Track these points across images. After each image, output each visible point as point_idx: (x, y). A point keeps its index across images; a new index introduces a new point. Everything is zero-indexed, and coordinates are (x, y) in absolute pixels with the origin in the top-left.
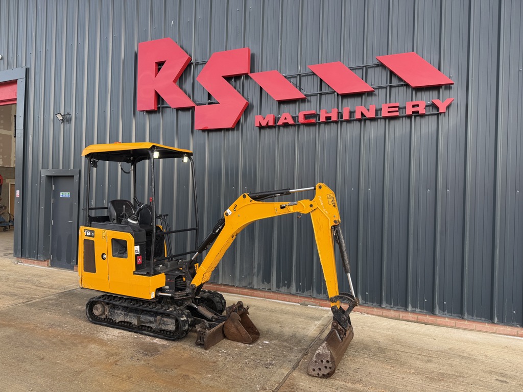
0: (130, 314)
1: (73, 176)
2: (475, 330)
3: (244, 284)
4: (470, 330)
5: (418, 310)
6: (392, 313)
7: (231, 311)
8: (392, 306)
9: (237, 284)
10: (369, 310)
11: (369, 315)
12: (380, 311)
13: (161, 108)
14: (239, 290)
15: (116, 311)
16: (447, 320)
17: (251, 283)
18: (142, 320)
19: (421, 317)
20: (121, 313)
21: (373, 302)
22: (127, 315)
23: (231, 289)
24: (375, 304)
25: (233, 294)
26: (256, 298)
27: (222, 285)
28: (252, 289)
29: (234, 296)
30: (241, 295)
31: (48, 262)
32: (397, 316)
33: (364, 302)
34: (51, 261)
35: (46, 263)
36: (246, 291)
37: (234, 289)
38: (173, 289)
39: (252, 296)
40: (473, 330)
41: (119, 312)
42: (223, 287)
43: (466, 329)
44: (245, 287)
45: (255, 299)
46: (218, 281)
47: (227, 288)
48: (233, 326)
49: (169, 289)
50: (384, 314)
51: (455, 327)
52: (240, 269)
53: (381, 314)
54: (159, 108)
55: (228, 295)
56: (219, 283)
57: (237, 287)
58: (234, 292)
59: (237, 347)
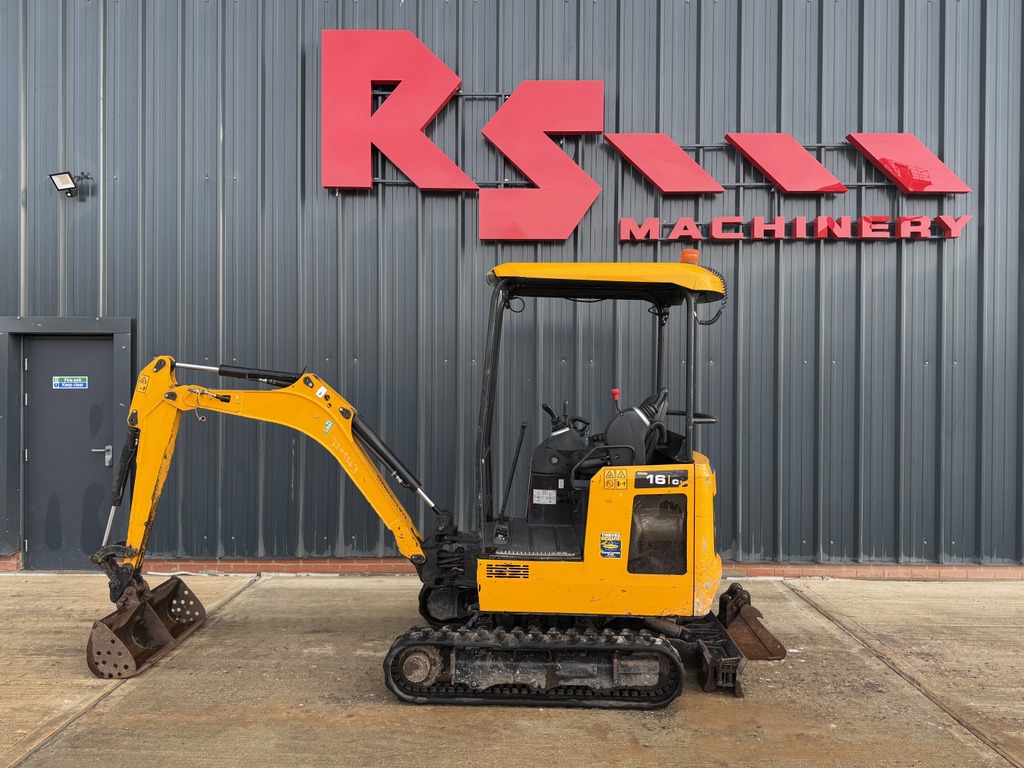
0: (522, 664)
1: (112, 335)
2: (994, 580)
4: (987, 580)
5: (914, 560)
6: (873, 571)
8: (873, 558)
10: (834, 570)
11: (837, 580)
12: (853, 570)
13: (380, 185)
15: (478, 663)
16: (955, 569)
18: (563, 673)
19: (917, 571)
20: (496, 667)
21: (842, 556)
22: (515, 669)
24: (846, 558)
31: (18, 558)
32: (879, 574)
33: (827, 558)
34: (26, 555)
35: (14, 562)
40: (992, 580)
41: (489, 663)
43: (981, 580)
50: (859, 575)
51: (966, 580)
53: (854, 575)
54: (375, 184)
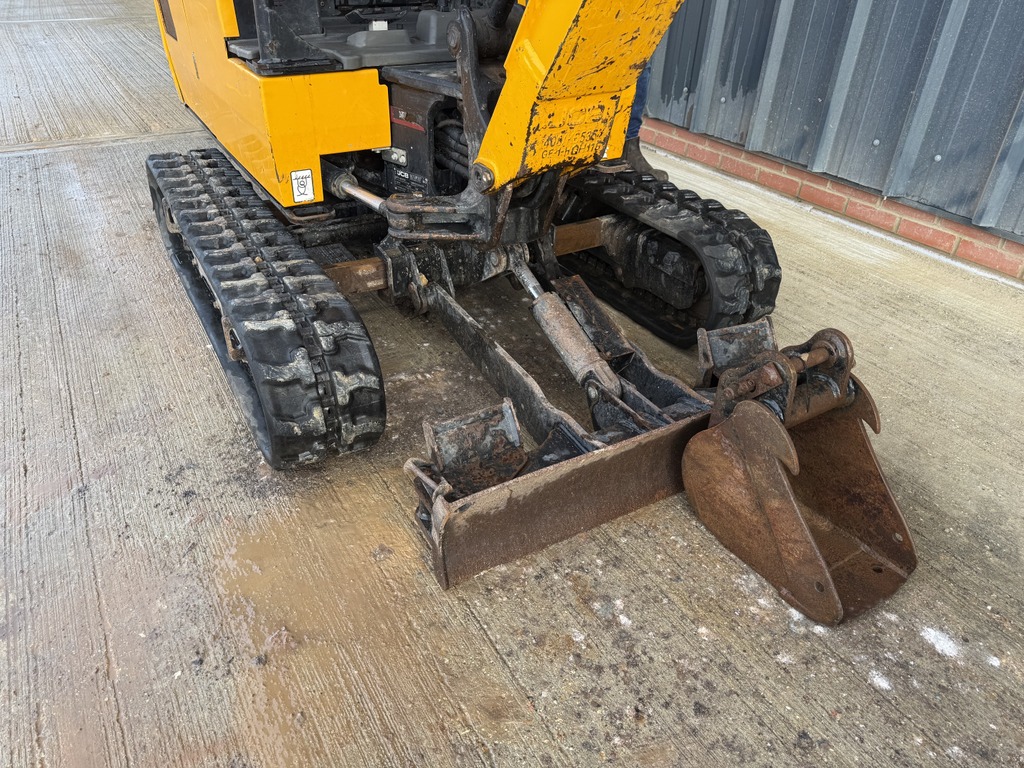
3: (933, 195)
7: (744, 387)
9: (898, 185)
14: (898, 216)
17: (974, 195)
23: (860, 203)
25: (865, 230)
26: (974, 271)
27: (824, 177)
28: (968, 223)
29: (868, 238)
30: (899, 242)
36: (935, 226)
37: (879, 207)
38: (423, 174)
39: (955, 257)
42: (828, 189)
44: (934, 210)
45: (967, 277)
46: (812, 160)
47: (846, 197)
48: (739, 473)
49: (411, 167)
52: (935, 118)
55: (841, 228)
56: (816, 170)
57: (893, 201)
58: (873, 218)
59: (722, 609)
